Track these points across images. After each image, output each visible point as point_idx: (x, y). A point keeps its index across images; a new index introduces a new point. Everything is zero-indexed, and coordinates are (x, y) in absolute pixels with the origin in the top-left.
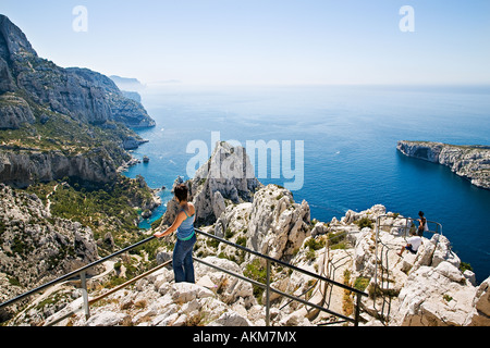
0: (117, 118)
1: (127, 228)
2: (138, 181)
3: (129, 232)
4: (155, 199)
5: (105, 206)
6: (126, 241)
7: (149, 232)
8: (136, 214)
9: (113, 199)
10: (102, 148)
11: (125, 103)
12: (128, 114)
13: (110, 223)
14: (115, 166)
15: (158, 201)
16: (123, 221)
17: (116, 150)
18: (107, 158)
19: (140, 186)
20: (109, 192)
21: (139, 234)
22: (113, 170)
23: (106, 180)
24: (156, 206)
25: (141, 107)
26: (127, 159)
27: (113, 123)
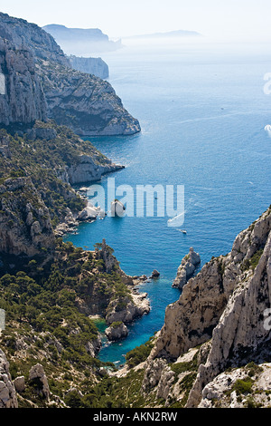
0: (58, 116)
1: (74, 360)
2: (100, 256)
3: (79, 368)
4: (135, 298)
5: (28, 308)
6: (73, 386)
7: (122, 373)
8: (93, 330)
9: (45, 294)
10: (26, 181)
11: (76, 81)
12: (81, 107)
13: (40, 346)
14: (50, 222)
15: (144, 305)
16: (66, 344)
17: (53, 186)
18: (35, 202)
19: (103, 269)
20: (37, 278)
21: (101, 375)
22: (46, 230)
23: (31, 251)
24: (138, 315)
25: (111, 92)
26: (78, 205)
27: (50, 126)
